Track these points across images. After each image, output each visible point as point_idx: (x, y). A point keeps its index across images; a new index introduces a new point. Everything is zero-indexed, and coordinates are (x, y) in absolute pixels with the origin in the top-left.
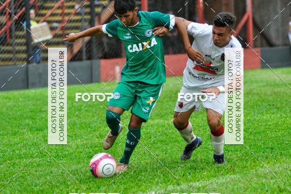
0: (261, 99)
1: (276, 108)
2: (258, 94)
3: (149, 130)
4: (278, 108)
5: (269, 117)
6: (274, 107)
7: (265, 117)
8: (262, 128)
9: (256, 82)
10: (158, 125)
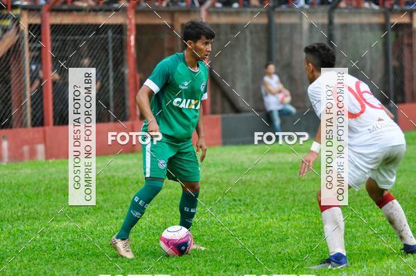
0: (222, 192)
1: (244, 204)
2: (217, 184)
3: (52, 238)
4: (247, 205)
5: (233, 218)
6: (242, 203)
7: (227, 218)
8: (224, 235)
9: (215, 165)
10: (66, 230)
